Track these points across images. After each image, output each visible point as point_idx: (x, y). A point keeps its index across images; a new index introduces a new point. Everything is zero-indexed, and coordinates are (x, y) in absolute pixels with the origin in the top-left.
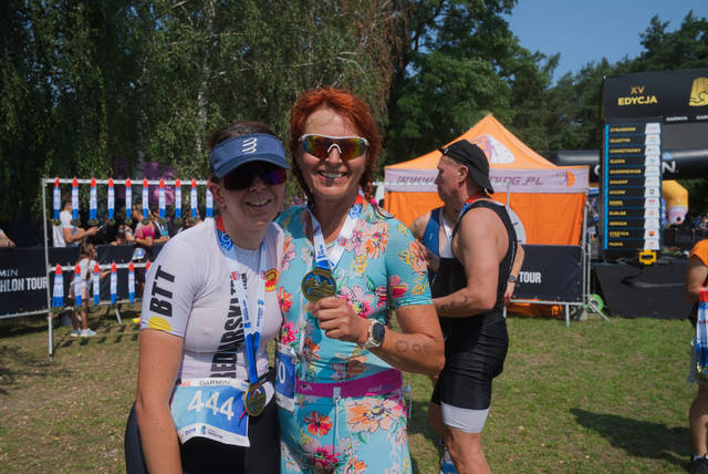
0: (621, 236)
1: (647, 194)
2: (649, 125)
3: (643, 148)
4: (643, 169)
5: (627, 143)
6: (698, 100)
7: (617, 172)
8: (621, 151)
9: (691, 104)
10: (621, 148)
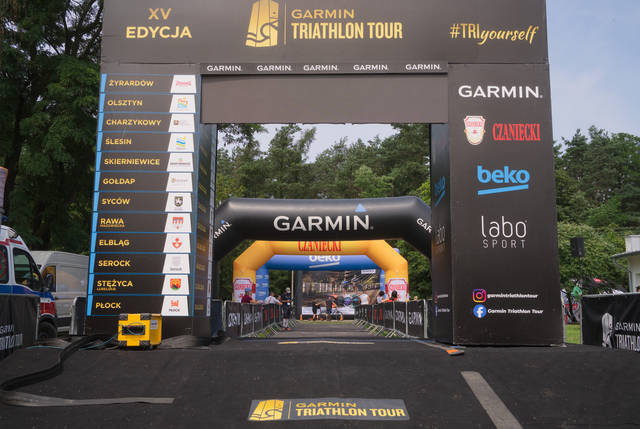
0: (119, 289)
1: (170, 206)
2: (177, 78)
3: (166, 119)
4: (165, 158)
5: (137, 108)
6: (260, 37)
7: (118, 162)
8: (125, 122)
9: (249, 43)
10: (127, 117)
